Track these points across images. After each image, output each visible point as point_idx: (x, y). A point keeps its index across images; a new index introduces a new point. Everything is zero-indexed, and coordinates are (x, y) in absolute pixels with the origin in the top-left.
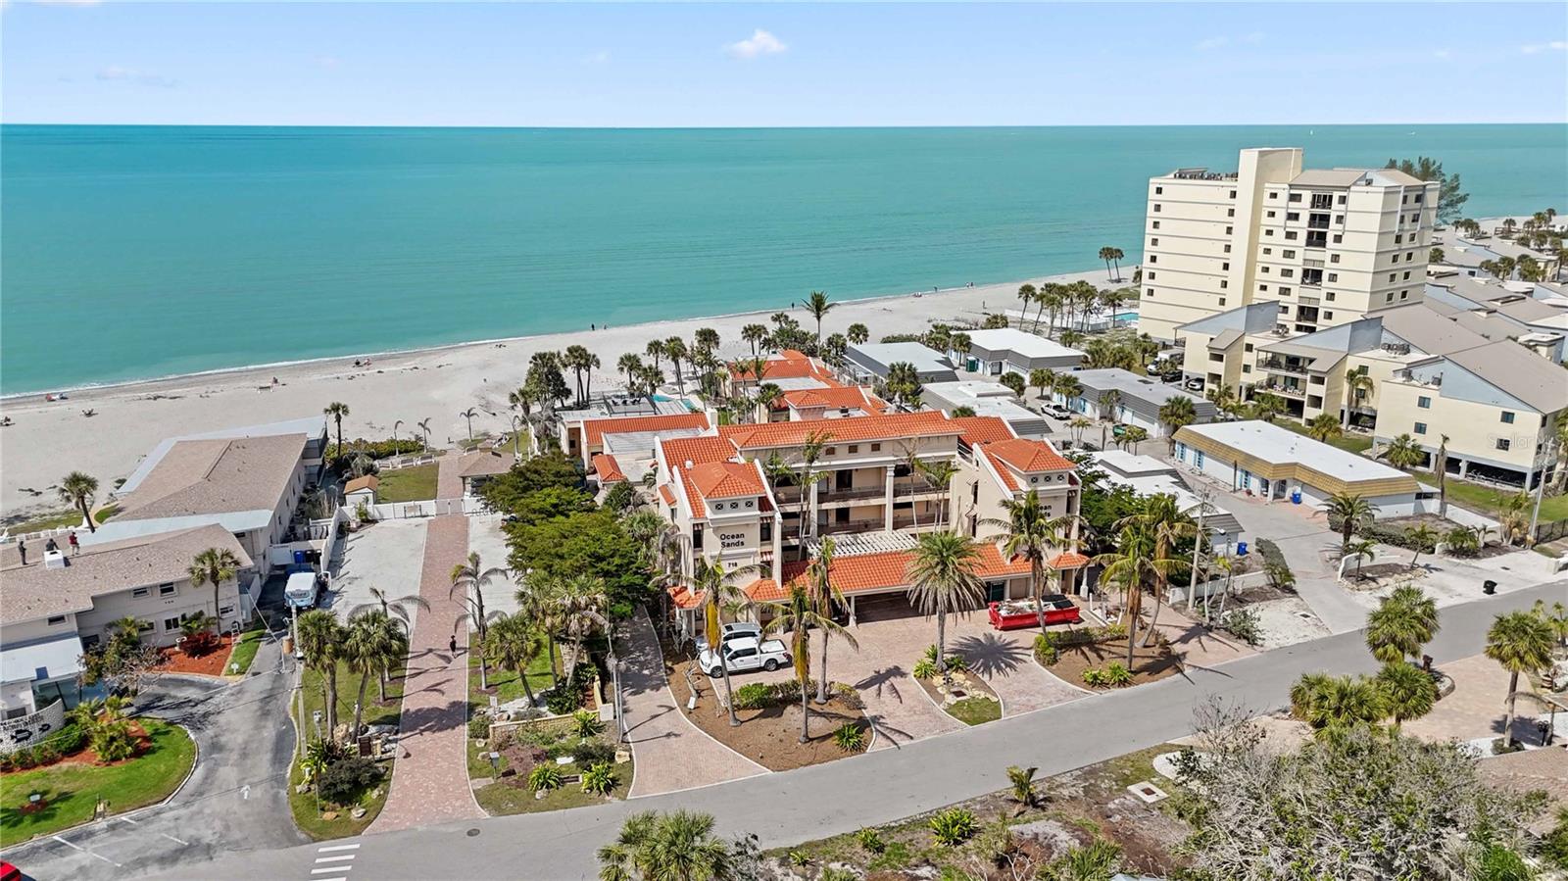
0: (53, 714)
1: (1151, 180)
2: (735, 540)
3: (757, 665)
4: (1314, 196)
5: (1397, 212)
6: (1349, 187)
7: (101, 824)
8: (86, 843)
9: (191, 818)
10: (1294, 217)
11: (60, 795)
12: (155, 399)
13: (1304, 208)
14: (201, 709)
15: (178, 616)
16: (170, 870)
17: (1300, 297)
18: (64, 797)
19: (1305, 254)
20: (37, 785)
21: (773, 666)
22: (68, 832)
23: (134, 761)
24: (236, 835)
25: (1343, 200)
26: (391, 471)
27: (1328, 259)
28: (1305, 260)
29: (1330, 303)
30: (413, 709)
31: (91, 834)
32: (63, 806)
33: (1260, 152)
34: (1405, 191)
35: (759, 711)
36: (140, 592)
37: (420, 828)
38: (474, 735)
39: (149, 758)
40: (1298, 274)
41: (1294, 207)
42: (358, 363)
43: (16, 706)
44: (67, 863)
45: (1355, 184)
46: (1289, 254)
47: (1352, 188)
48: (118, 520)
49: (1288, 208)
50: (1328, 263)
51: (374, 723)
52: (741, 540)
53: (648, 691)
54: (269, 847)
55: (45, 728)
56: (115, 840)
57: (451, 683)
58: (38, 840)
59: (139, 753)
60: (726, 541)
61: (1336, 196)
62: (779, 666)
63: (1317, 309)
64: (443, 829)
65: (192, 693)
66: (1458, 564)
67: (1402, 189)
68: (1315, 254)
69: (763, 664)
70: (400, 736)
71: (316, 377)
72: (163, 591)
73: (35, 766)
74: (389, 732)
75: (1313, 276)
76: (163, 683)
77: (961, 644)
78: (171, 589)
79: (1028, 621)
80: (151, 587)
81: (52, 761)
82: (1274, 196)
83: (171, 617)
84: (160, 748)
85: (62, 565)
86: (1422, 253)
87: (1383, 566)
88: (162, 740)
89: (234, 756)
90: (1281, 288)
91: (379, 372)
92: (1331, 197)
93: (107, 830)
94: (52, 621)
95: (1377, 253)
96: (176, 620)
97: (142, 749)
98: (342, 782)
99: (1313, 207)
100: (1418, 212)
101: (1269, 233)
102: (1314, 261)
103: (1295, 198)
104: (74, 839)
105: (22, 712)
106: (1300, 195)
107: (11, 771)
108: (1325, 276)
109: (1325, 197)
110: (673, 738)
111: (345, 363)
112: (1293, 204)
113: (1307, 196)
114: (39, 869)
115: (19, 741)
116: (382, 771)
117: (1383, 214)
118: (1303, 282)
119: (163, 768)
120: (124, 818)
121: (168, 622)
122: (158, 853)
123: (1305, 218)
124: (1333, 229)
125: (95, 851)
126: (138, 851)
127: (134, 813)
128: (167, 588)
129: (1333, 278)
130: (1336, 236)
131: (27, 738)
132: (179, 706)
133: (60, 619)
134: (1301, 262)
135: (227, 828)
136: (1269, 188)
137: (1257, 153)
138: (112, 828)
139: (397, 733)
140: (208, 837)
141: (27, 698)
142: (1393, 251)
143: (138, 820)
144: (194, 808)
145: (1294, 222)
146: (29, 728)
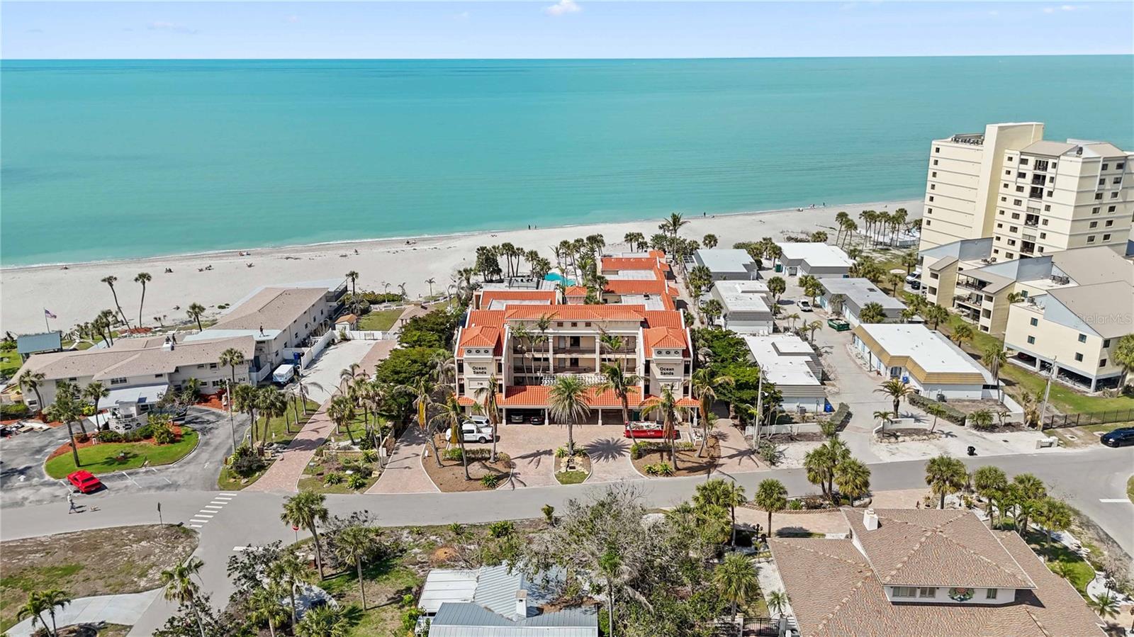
0: (143, 419)
1: (933, 142)
2: (481, 371)
3: (474, 439)
4: (1037, 161)
5: (1097, 176)
6: (1059, 157)
7: (144, 469)
8: (133, 477)
9: (179, 473)
10: (1022, 175)
11: (134, 455)
12: (287, 258)
13: (1029, 170)
14: (211, 425)
15: (219, 380)
16: (158, 492)
17: (1024, 235)
18: (135, 456)
19: (1028, 203)
20: (127, 450)
21: (483, 441)
22: (129, 471)
23: (170, 445)
24: (192, 482)
25: (1055, 165)
26: (378, 312)
27: (1043, 208)
28: (1028, 207)
29: (1042, 241)
30: (299, 439)
31: (137, 473)
32: (132, 460)
33: (999, 127)
34: (1104, 161)
35: (458, 462)
36: (201, 366)
37: (266, 492)
38: (317, 454)
39: (176, 444)
40: (1023, 217)
41: (1023, 168)
42: (408, 242)
43: (127, 413)
44: (123, 484)
45: (1065, 154)
46: (1018, 202)
47: (1062, 157)
48: (213, 329)
49: (1019, 169)
50: (1043, 212)
51: (277, 443)
52: (484, 371)
53: (414, 445)
54: (202, 490)
55: (138, 425)
56: (145, 477)
57: (326, 429)
58: (117, 472)
59: (173, 441)
60: (476, 371)
61: (1051, 162)
62: (487, 441)
63: (1034, 244)
64: (275, 494)
65: (212, 418)
66: (973, 434)
67: (1101, 159)
68: (1035, 203)
69: (478, 439)
70: (285, 450)
71: (382, 249)
72: (212, 367)
73: (131, 441)
74: (281, 448)
75: (1032, 219)
76: (201, 411)
77: (598, 442)
78: (215, 367)
79: (643, 434)
80: (206, 364)
81: (139, 440)
82: (1010, 159)
83: (216, 380)
84: (183, 441)
85: (170, 350)
86: (1125, 207)
87: (915, 429)
88: (186, 437)
89: (212, 449)
90: (1011, 227)
91: (415, 249)
92: (1047, 162)
93: (144, 472)
94: (157, 376)
95: (1076, 207)
96: (217, 382)
97: (175, 439)
98: (244, 467)
99: (1035, 169)
100: (1120, 176)
101: (1006, 186)
102: (1034, 209)
103: (1024, 162)
104: (129, 474)
105: (131, 416)
106: (1027, 160)
107: (121, 442)
108: (1040, 221)
109: (1044, 162)
110: (407, 469)
111: (401, 242)
112: (1022, 166)
113: (1032, 161)
114: (112, 484)
115: (126, 429)
116: (266, 464)
117: (1081, 178)
118: (1026, 223)
119: (179, 450)
120: (153, 469)
121: (214, 382)
122: (158, 485)
123: (1030, 177)
124: (1048, 186)
125: (135, 480)
126: (150, 483)
127: (158, 467)
128: (213, 366)
129: (1045, 222)
130: (1049, 192)
131: (130, 428)
132: (202, 423)
133: (160, 375)
134: (1025, 209)
135: (190, 479)
136: (1008, 153)
137: (997, 128)
138: (147, 472)
139: (284, 449)
140: (181, 481)
141: (133, 410)
142: (1094, 205)
143: (159, 470)
144: (182, 469)
145: (1023, 179)
146: (131, 424)
